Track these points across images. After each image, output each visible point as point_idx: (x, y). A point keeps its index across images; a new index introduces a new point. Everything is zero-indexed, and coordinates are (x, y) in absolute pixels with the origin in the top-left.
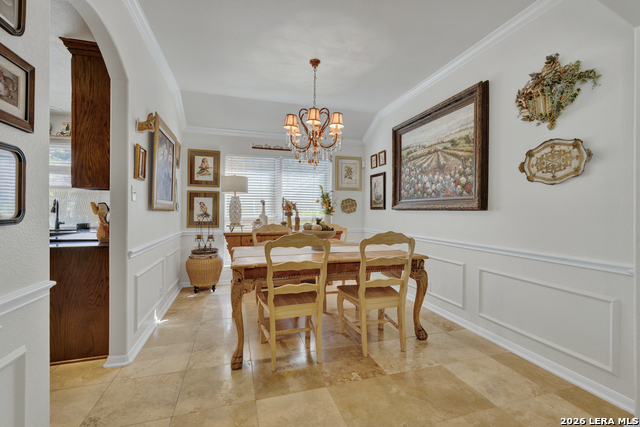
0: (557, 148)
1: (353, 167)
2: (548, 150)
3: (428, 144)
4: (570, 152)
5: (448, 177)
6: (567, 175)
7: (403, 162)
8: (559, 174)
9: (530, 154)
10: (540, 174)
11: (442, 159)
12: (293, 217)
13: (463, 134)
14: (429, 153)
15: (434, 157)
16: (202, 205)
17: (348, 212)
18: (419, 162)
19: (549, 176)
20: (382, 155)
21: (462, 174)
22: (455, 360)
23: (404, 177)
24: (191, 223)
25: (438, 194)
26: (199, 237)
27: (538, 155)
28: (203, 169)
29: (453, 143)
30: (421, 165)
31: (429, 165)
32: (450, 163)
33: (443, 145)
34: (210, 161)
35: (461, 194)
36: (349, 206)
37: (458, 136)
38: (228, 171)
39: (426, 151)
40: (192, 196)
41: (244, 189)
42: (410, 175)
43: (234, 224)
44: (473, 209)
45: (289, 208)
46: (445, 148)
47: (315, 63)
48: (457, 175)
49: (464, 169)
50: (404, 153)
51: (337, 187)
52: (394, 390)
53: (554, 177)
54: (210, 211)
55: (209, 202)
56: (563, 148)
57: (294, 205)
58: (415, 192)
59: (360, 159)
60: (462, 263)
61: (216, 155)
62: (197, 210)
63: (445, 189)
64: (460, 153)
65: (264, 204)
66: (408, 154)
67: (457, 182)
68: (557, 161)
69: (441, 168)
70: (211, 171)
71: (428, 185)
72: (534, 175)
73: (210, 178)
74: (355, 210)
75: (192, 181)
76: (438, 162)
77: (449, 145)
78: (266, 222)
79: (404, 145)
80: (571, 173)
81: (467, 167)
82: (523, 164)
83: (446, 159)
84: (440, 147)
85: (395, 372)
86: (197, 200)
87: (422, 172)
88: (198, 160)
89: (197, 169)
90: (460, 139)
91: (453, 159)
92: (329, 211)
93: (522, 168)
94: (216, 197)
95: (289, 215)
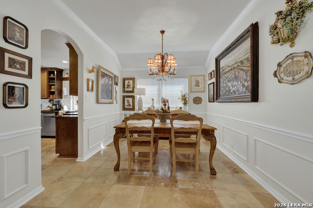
0: (295, 59)
1: (200, 80)
2: (290, 61)
3: (230, 65)
4: (303, 61)
5: (239, 83)
6: (302, 77)
7: (221, 76)
8: (297, 77)
9: (279, 65)
10: (285, 78)
11: (237, 72)
12: (167, 106)
13: (246, 57)
14: (231, 70)
15: (233, 71)
16: (128, 101)
17: (197, 104)
18: (227, 75)
19: (290, 78)
20: (213, 72)
21: (246, 80)
22: (225, 189)
23: (221, 84)
24: (124, 109)
25: (235, 93)
26: (125, 115)
27: (284, 65)
28: (128, 86)
29: (242, 62)
30: (228, 76)
31: (231, 76)
32: (240, 74)
33: (237, 64)
34: (131, 82)
35: (245, 92)
36: (197, 101)
37: (243, 58)
38: (138, 86)
39: (230, 68)
40: (124, 97)
41: (144, 94)
42: (223, 83)
43: (140, 109)
44: (248, 102)
45: (165, 102)
46: (238, 66)
47: (163, 32)
48: (244, 81)
49: (247, 77)
50: (221, 71)
51: (191, 91)
52: (176, 195)
53: (293, 79)
54: (131, 104)
55: (130, 100)
56: (299, 58)
57: (167, 101)
58: (226, 92)
59: (204, 76)
60: (246, 134)
61: (133, 79)
62: (126, 103)
63: (238, 90)
64: (245, 68)
65: (153, 100)
66: (223, 71)
67: (243, 86)
68: (295, 68)
69: (236, 78)
70: (131, 86)
71: (231, 88)
72: (282, 79)
73: (131, 90)
74: (201, 103)
75: (124, 91)
76: (235, 75)
77: (240, 64)
78: (154, 108)
79: (221, 66)
80: (304, 76)
81: (248, 76)
82: (276, 72)
83: (238, 72)
84: (236, 66)
85: (184, 187)
86: (126, 99)
87: (228, 81)
88: (126, 82)
89: (126, 86)
90: (245, 60)
91: (241, 72)
92: (185, 104)
93: (275, 75)
94: (133, 97)
95: (165, 105)
